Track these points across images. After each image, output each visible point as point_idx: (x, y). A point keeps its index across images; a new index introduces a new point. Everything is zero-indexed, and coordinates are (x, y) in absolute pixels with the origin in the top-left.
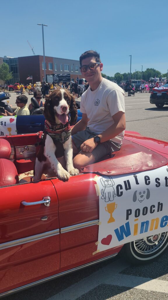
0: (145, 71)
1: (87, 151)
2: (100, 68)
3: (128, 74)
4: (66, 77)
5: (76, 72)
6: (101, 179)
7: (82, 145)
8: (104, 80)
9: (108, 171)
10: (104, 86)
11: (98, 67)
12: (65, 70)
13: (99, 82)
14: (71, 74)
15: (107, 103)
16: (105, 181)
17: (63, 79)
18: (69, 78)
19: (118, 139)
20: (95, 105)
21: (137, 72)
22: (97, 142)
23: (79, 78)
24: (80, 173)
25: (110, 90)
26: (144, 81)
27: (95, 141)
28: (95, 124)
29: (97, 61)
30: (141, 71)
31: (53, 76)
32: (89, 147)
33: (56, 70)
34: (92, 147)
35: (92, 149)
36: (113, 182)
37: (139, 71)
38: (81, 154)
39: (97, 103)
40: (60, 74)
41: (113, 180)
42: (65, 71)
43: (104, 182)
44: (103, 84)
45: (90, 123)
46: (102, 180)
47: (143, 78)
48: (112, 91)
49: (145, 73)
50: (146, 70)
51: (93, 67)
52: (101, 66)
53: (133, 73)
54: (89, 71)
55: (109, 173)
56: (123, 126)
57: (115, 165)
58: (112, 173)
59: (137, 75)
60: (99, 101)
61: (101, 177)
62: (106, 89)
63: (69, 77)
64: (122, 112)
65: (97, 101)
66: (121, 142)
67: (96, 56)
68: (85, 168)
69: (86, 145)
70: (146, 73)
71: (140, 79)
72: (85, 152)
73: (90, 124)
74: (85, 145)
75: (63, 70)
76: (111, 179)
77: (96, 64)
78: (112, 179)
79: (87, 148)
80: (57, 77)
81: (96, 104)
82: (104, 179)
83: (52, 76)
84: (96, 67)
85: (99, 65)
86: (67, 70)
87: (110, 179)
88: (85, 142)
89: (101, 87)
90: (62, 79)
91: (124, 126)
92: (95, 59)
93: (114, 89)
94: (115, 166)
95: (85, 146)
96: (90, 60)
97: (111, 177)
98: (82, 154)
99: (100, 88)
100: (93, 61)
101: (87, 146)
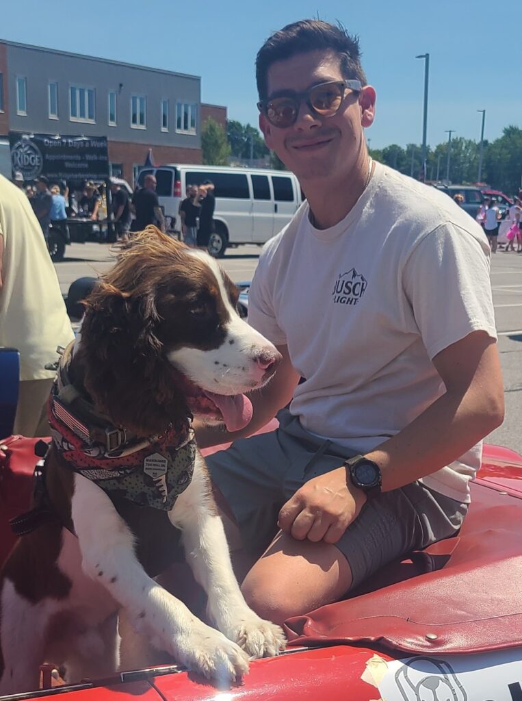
0: (497, 141)
1: (315, 537)
2: (363, 112)
3: (409, 152)
4: (83, 150)
5: (133, 126)
6: (398, 673)
7: (290, 505)
8: (382, 174)
9: (433, 637)
10: (386, 205)
11: (353, 102)
12: (74, 115)
13: (355, 183)
14: (108, 139)
15: (404, 290)
16: (421, 682)
17: (67, 165)
18: (101, 158)
19: (454, 477)
20: (340, 300)
21: (455, 144)
22: (366, 490)
23: (151, 159)
24: (289, 646)
25: (420, 227)
26: (494, 192)
27: (352, 483)
28: (332, 402)
29: (349, 71)
30: (478, 141)
31: (12, 145)
32: (326, 514)
33: (22, 113)
34: (342, 518)
35: (339, 526)
36: (461, 687)
37: (467, 138)
38: (284, 553)
39: (349, 291)
40: (48, 137)
41: (456, 680)
42: (72, 119)
43: (416, 690)
44: (376, 195)
45: (305, 396)
46: (406, 677)
47: (485, 177)
48: (429, 229)
49: (497, 151)
50: (501, 135)
51: (329, 106)
52: (368, 100)
53: (433, 149)
54: (308, 120)
55: (435, 643)
56: (492, 402)
57: (457, 605)
58: (448, 646)
59: (455, 159)
60: (358, 279)
61: (397, 664)
62: (399, 220)
63: (103, 151)
64: (483, 335)
65: (348, 278)
66: (467, 492)
67: (344, 47)
68: (310, 623)
69: (308, 505)
70: (505, 151)
71: (471, 179)
72: (306, 538)
73: (306, 402)
74: (302, 504)
75: (63, 115)
76: (450, 676)
77: (342, 86)
78: (452, 672)
79: (314, 520)
80: (31, 148)
81: (342, 294)
82: (416, 675)
83: (6, 143)
84: (344, 105)
85: (356, 93)
86: (82, 115)
87: (444, 673)
88: (306, 490)
89: (367, 209)
90: (62, 161)
91: (499, 405)
92: (338, 63)
93: (442, 223)
94: (459, 612)
95: (306, 514)
96: (315, 66)
97: (449, 666)
98: (291, 552)
99: (364, 217)
100: (328, 71)
101: (315, 509)
